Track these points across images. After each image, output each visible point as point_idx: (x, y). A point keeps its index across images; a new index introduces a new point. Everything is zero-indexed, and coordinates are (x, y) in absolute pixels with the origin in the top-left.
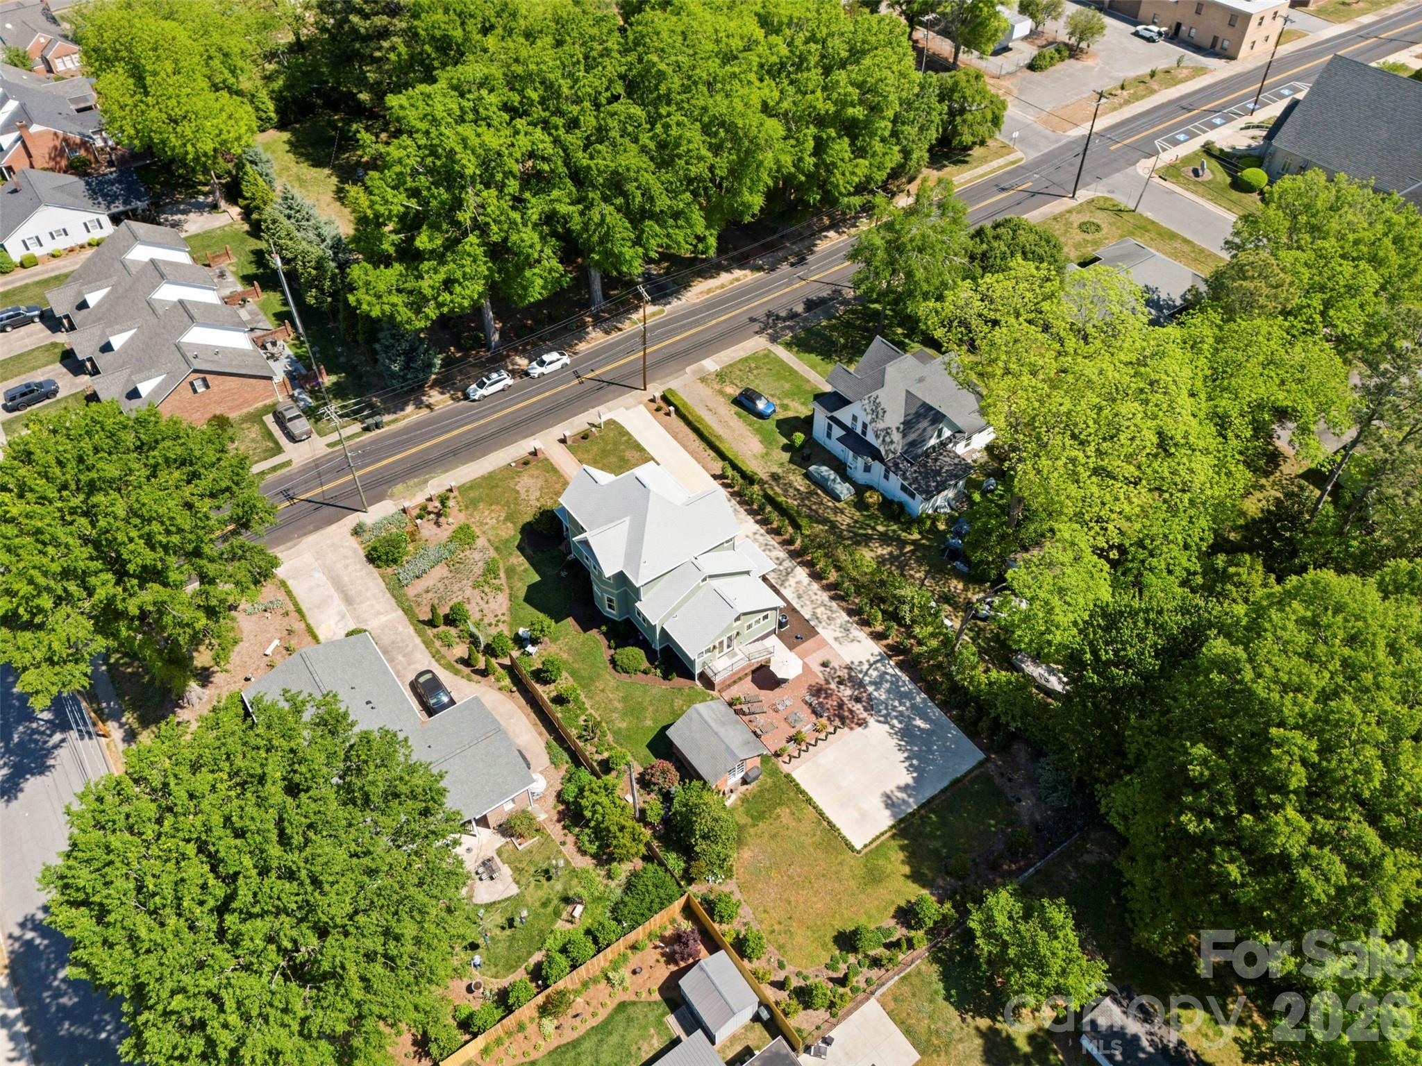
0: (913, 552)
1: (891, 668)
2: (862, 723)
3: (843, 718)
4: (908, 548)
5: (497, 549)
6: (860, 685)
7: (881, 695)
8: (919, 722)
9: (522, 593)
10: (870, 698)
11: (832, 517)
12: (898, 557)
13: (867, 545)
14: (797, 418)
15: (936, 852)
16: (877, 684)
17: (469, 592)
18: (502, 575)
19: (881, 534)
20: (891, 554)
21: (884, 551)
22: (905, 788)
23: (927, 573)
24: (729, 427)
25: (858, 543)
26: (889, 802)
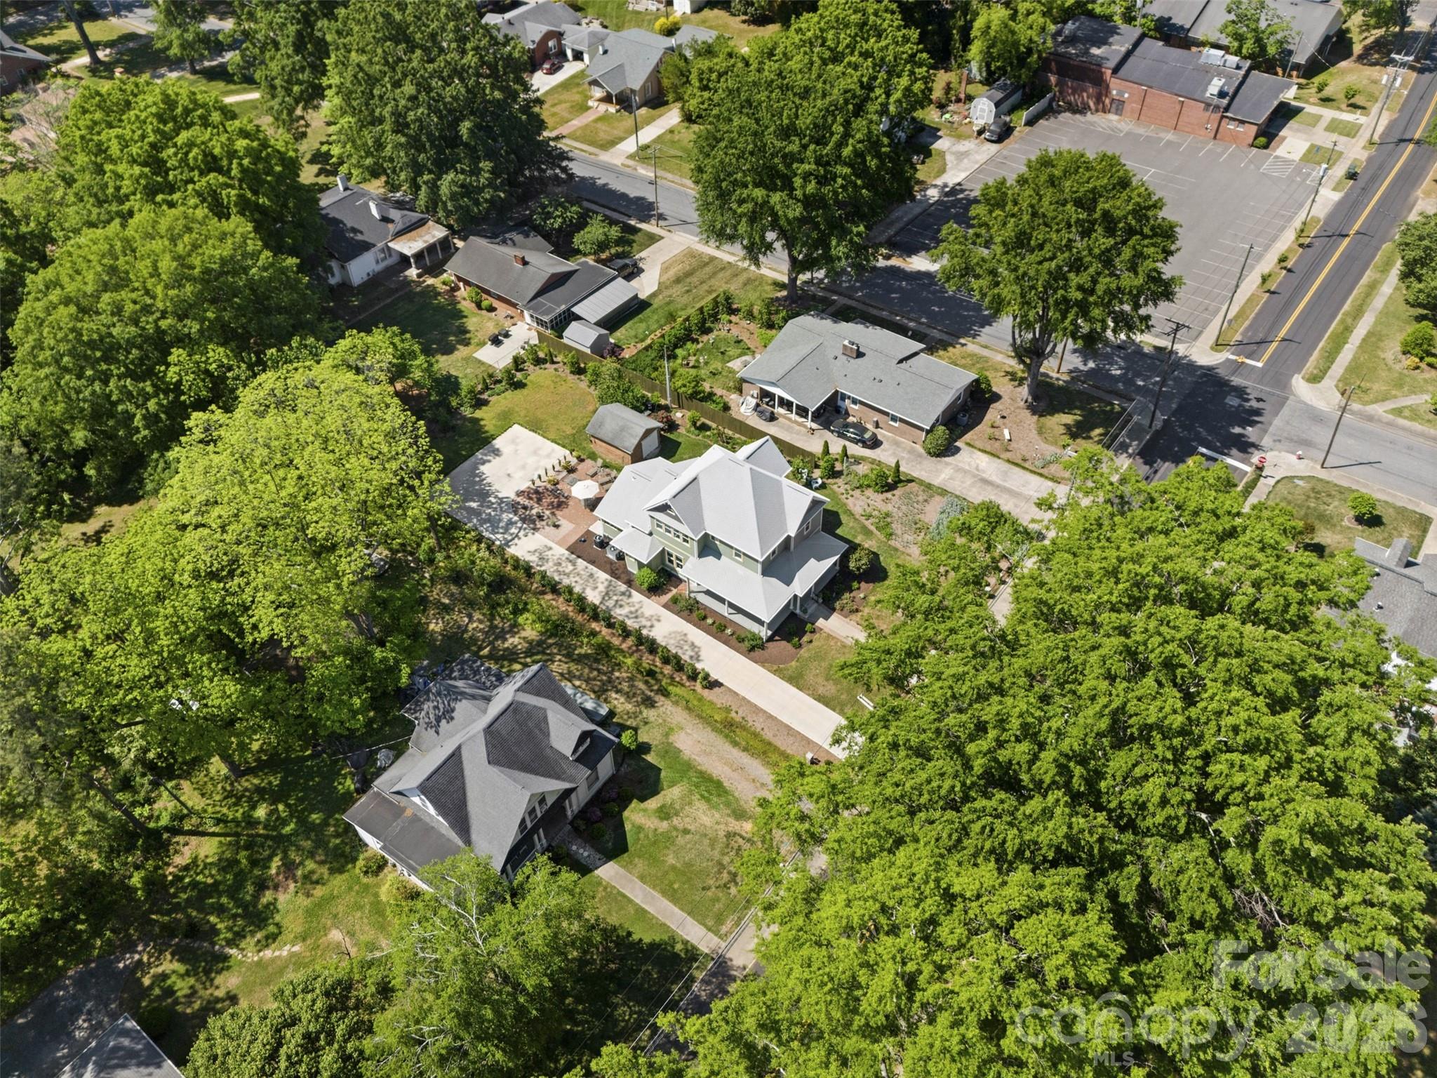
0: (481, 648)
1: (498, 539)
2: (519, 494)
3: (536, 494)
4: (486, 651)
5: (896, 550)
6: (524, 520)
7: (506, 517)
8: (474, 505)
9: (844, 518)
10: (516, 513)
11: (573, 667)
12: (496, 639)
13: (530, 643)
14: (643, 799)
15: (461, 436)
16: (510, 523)
17: (889, 508)
18: (873, 528)
19: (515, 661)
20: (505, 640)
21: (512, 641)
22: (484, 463)
23: (466, 631)
24: (728, 763)
25: (540, 643)
26: (497, 452)
